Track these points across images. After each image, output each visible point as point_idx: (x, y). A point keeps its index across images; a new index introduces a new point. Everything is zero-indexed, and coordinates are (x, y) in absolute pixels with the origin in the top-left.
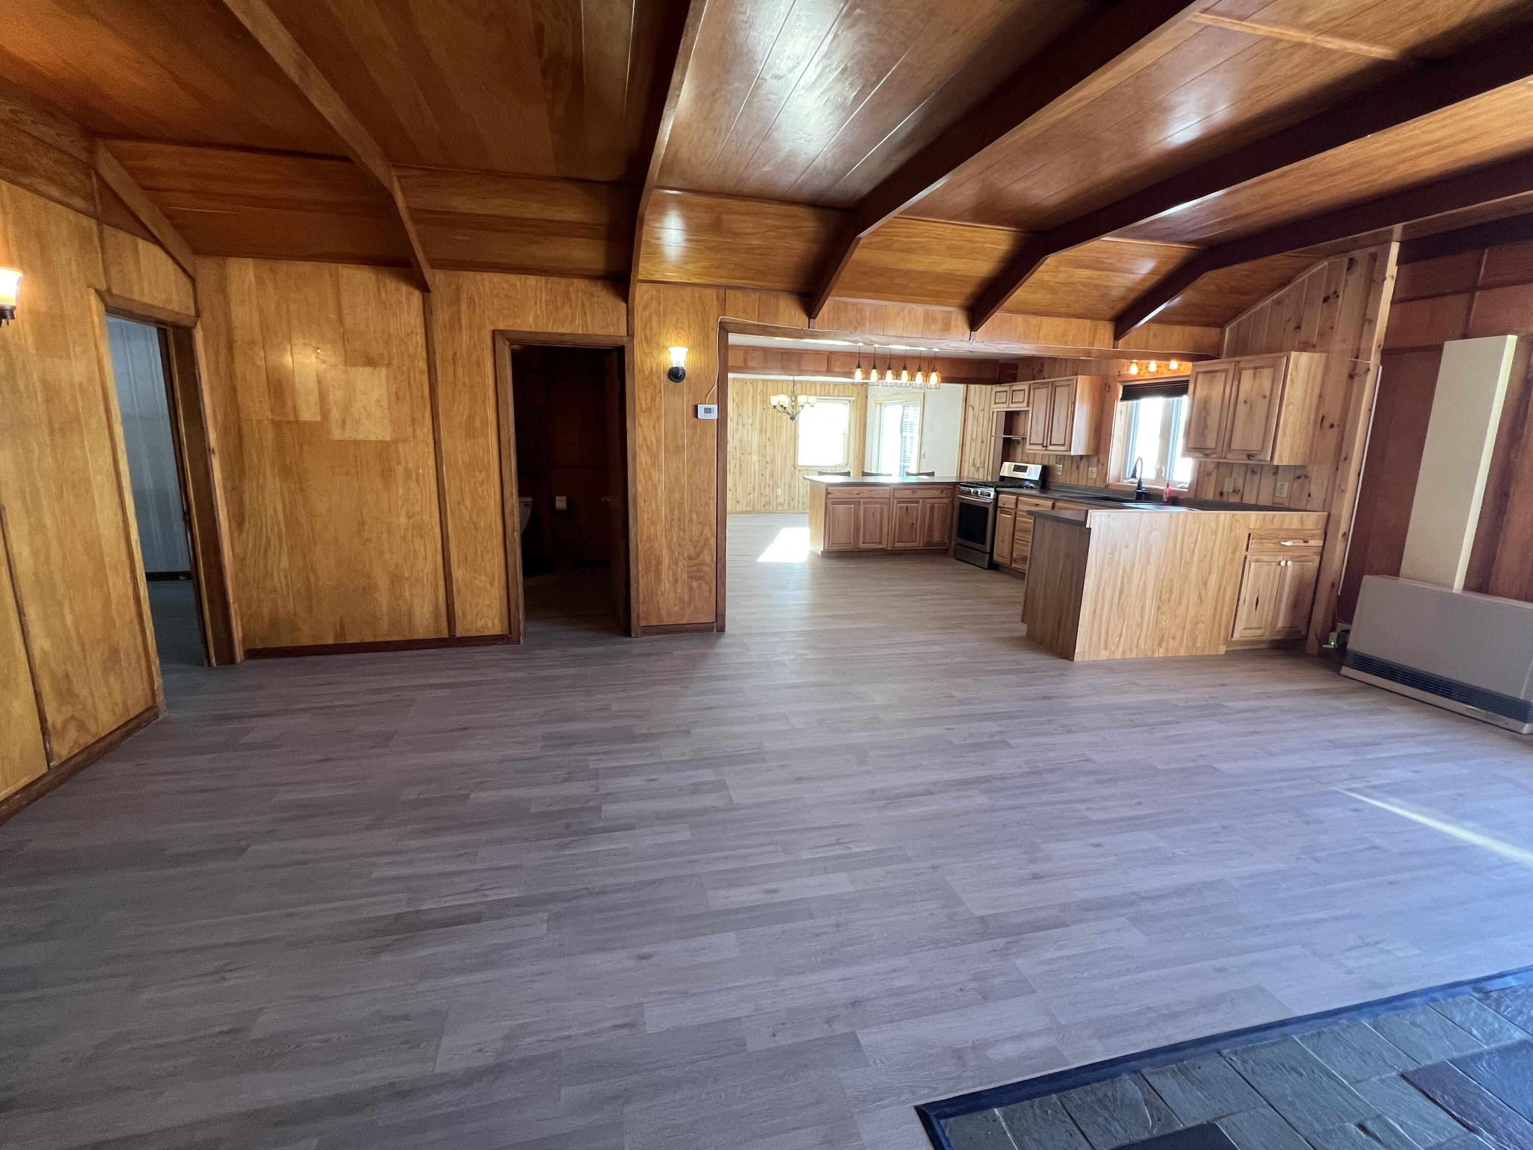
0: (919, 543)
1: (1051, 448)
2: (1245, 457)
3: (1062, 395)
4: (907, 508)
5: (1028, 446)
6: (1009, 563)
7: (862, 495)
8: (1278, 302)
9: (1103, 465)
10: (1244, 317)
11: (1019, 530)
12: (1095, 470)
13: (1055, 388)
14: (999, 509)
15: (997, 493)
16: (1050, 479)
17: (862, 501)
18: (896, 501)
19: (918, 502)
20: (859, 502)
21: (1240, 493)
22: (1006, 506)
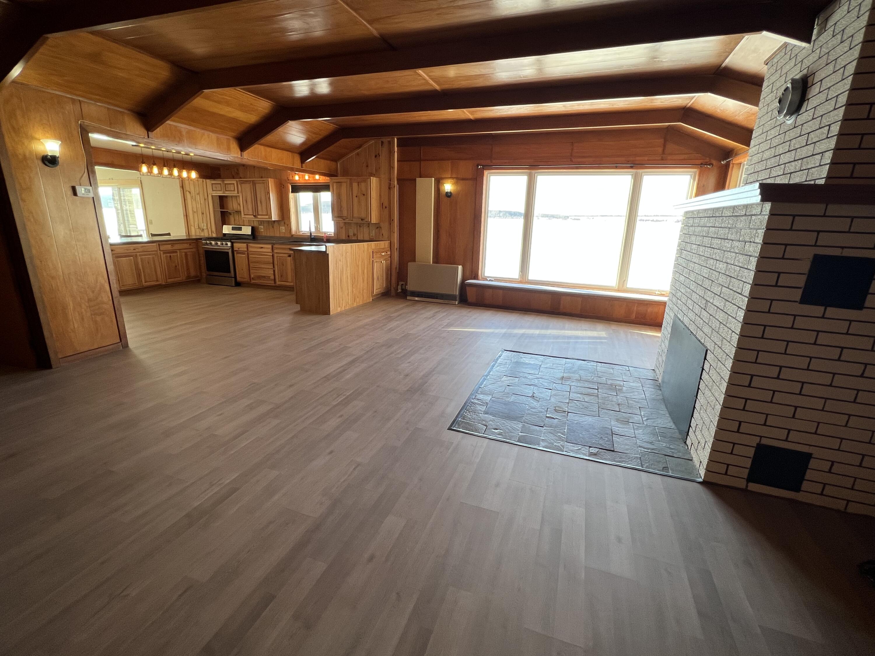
0: (182, 277)
1: (259, 217)
2: (360, 220)
3: (259, 188)
4: (170, 256)
5: (243, 216)
6: (249, 281)
7: (137, 250)
8: (358, 154)
9: (289, 225)
10: (345, 159)
11: (252, 262)
12: (283, 228)
13: (254, 183)
14: (235, 252)
15: (232, 243)
16: (257, 234)
17: (138, 254)
18: (162, 252)
19: (176, 252)
20: (136, 255)
21: (356, 235)
22: (240, 250)
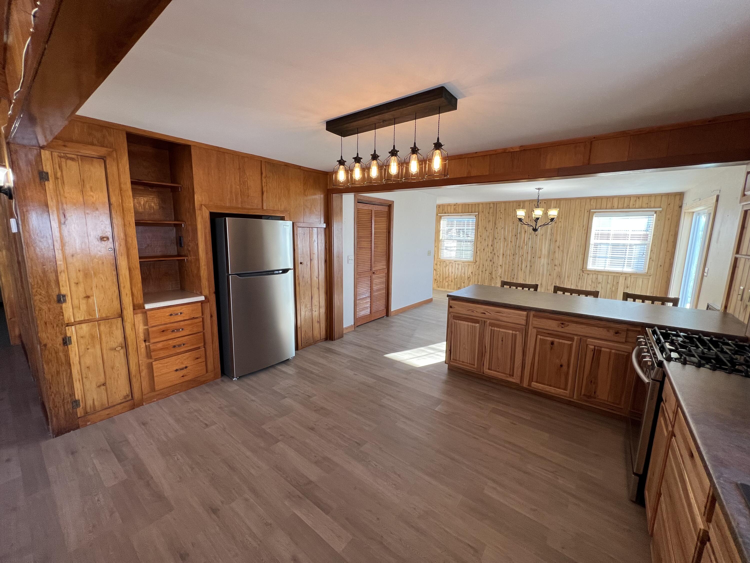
0: (571, 393)
4: (552, 343)
7: (488, 315)
17: (488, 321)
18: (535, 331)
19: (572, 339)
20: (485, 322)
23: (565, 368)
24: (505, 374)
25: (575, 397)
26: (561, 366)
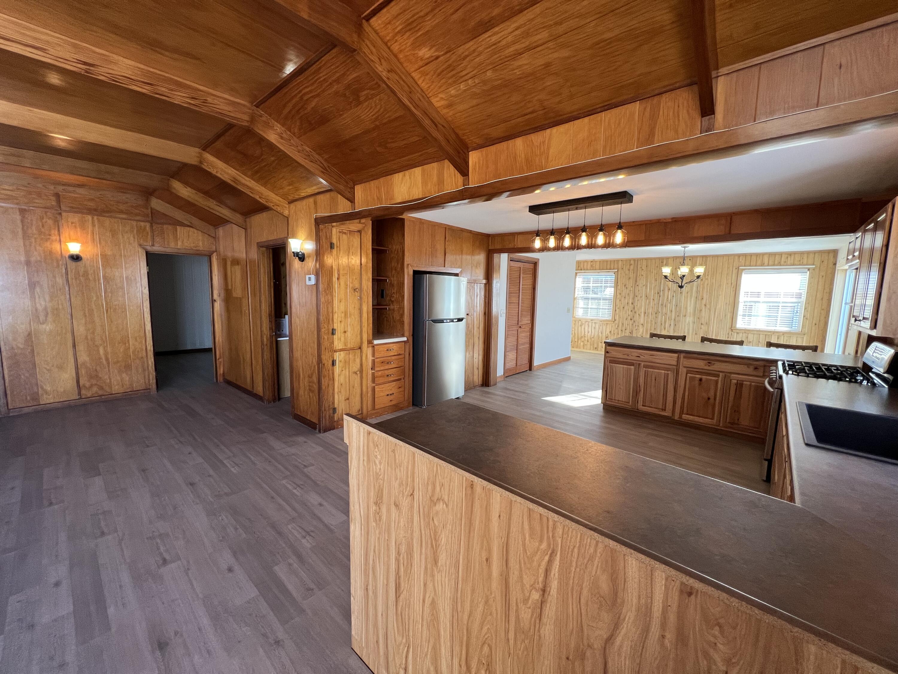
0: (717, 422)
4: (701, 380)
7: (642, 358)
17: (643, 364)
18: (685, 370)
19: (717, 376)
20: (639, 364)
23: (712, 400)
24: (658, 409)
25: (721, 425)
26: (709, 399)
